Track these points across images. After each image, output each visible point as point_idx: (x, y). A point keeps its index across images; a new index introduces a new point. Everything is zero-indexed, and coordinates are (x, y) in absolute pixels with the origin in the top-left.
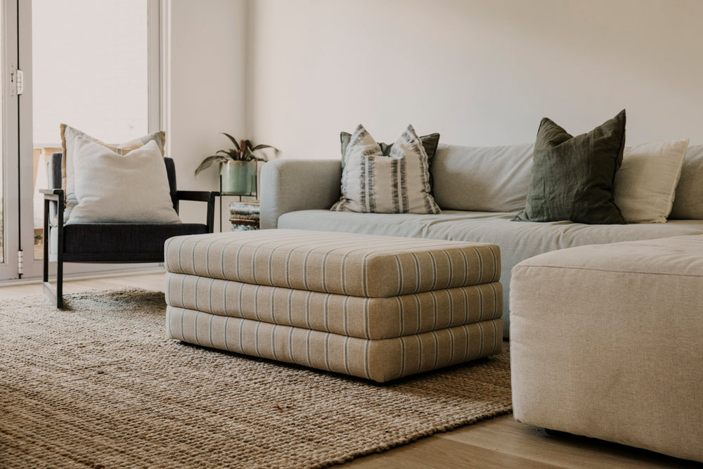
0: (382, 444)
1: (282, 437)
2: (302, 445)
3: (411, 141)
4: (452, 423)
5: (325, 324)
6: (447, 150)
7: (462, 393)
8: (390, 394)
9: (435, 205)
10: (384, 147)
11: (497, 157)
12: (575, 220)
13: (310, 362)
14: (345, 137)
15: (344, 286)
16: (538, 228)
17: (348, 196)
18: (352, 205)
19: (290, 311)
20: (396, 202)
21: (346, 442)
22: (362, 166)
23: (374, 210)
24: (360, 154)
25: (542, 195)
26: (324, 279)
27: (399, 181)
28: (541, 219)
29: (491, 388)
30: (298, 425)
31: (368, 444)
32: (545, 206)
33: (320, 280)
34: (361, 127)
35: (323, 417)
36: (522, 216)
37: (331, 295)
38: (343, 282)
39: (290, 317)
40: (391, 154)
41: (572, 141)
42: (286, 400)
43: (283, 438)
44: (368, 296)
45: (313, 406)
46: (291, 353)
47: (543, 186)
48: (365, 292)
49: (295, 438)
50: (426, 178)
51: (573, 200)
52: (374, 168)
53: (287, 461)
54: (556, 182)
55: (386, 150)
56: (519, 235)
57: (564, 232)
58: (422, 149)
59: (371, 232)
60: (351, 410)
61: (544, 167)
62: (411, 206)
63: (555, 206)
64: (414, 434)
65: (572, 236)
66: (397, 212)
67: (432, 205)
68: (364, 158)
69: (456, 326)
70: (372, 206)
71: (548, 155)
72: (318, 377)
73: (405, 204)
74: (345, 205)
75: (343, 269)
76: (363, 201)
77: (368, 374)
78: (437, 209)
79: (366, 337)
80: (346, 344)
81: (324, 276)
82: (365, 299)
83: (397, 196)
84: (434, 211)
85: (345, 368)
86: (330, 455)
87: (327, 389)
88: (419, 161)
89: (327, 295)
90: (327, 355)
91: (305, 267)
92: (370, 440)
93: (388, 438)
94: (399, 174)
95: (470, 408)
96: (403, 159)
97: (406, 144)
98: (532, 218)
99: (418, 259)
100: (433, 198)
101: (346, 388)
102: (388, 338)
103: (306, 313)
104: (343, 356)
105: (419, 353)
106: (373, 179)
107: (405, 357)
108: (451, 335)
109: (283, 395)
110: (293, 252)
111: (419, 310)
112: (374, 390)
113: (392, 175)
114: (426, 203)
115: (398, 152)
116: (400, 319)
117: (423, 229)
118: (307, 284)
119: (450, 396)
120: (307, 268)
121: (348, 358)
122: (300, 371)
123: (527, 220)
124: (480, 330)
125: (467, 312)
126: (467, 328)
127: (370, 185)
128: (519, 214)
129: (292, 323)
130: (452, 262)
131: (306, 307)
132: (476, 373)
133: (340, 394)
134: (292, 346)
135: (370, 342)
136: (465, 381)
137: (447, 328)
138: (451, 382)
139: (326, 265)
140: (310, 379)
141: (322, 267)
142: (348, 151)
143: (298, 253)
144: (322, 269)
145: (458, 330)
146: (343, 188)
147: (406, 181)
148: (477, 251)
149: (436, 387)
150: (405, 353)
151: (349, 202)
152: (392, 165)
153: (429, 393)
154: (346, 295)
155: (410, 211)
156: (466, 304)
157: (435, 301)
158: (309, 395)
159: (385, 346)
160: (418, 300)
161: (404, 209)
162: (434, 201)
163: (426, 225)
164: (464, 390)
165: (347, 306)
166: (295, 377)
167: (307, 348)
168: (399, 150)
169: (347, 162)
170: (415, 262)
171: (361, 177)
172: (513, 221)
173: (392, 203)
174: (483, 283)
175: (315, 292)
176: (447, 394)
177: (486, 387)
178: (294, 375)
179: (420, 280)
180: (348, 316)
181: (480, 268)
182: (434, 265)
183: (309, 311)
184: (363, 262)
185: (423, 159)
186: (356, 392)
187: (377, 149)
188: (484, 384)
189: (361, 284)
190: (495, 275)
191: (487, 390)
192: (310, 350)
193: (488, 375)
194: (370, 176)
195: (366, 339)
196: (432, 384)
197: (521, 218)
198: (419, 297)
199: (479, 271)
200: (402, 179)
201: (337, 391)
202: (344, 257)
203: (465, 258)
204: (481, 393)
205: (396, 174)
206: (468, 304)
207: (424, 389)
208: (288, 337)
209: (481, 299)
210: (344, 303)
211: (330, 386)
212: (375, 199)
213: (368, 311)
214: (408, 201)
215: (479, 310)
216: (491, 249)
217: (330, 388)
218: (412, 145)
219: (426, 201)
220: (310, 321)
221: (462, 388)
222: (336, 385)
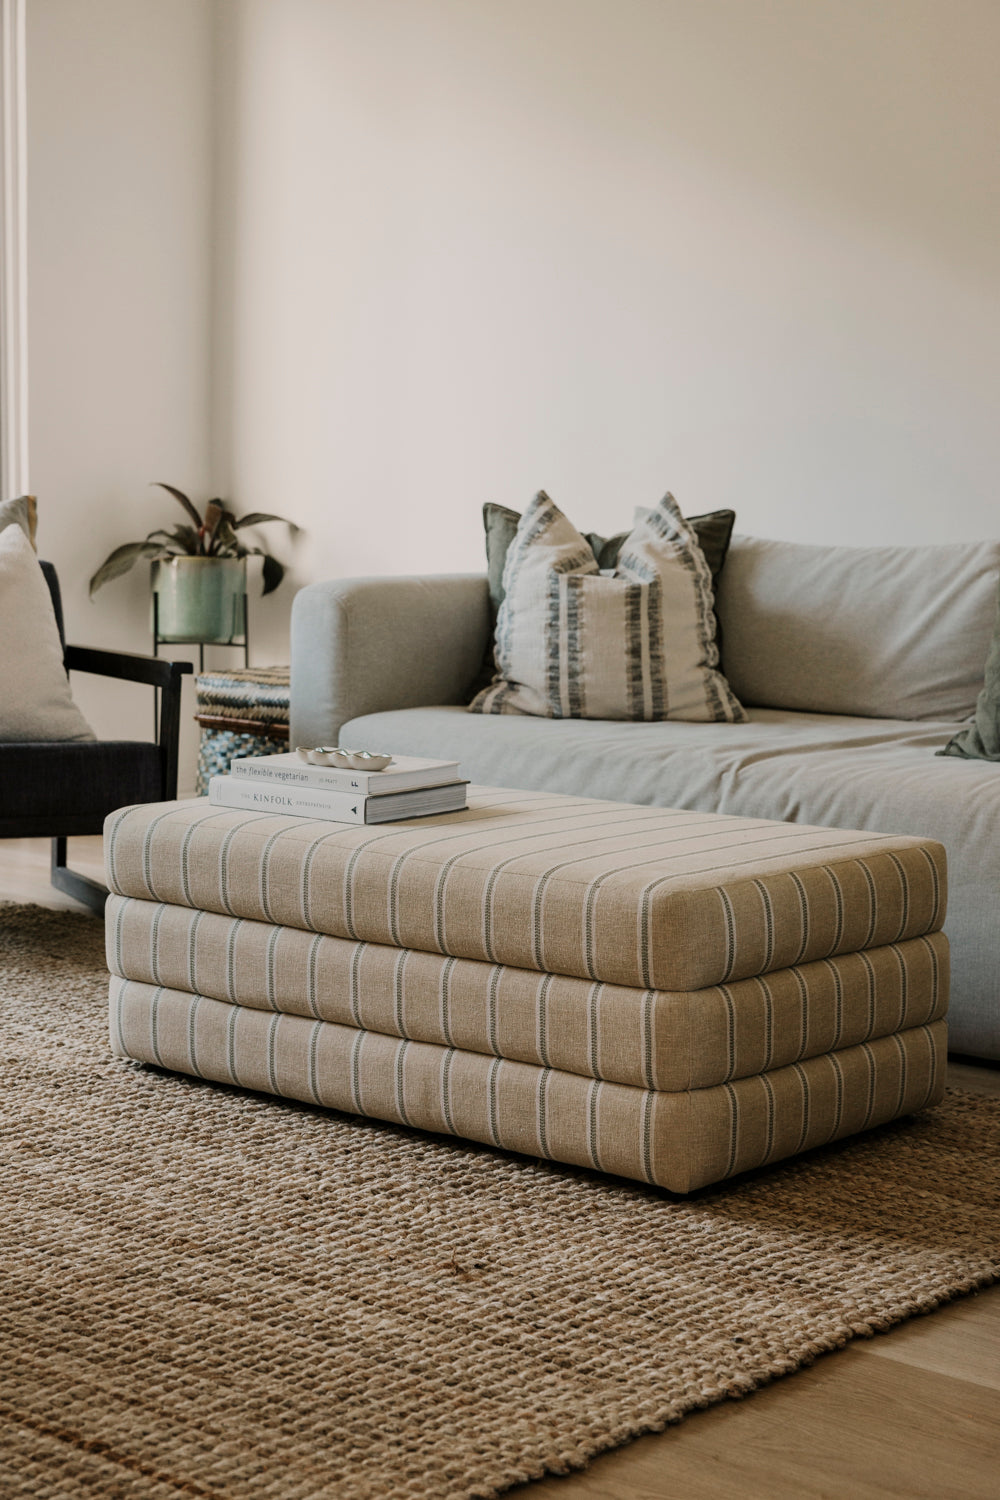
0: (740, 1378)
1: (494, 1355)
2: (549, 1378)
3: (670, 534)
4: (884, 1313)
5: (538, 1047)
6: (755, 552)
7: (879, 1221)
8: (708, 1225)
9: (730, 699)
10: (599, 546)
11: (885, 579)
13: (496, 1136)
14: (501, 520)
15: (590, 959)
17: (514, 675)
18: (525, 698)
19: (445, 1012)
20: (637, 693)
21: (654, 1373)
22: (551, 600)
23: (581, 711)
24: (544, 569)
26: (538, 939)
27: (645, 640)
29: (943, 1206)
30: (521, 1320)
31: (706, 1377)
33: (527, 942)
34: (543, 498)
35: (573, 1296)
36: (968, 745)
37: (553, 979)
38: (589, 950)
39: (446, 1025)
40: (621, 567)
42: (465, 1243)
43: (500, 1360)
44: (653, 985)
45: (535, 1261)
46: (447, 1112)
48: (646, 976)
49: (528, 1360)
50: (710, 631)
52: (582, 605)
53: (533, 1429)
55: (607, 554)
56: (976, 803)
58: (698, 555)
60: (632, 1274)
62: (673, 701)
64: (805, 1346)
66: (638, 717)
67: (723, 697)
68: (557, 581)
69: (846, 1048)
70: (576, 701)
72: (517, 1174)
74: (504, 699)
75: (589, 919)
76: (553, 687)
77: (649, 1171)
78: (735, 710)
79: (646, 1084)
80: (594, 1099)
81: (538, 932)
82: (645, 994)
83: (638, 677)
84: (729, 714)
85: (590, 1153)
86: (629, 1410)
87: (553, 1210)
88: (691, 589)
89: (543, 978)
90: (543, 1122)
92: (706, 1366)
93: (748, 1360)
94: (644, 623)
95: (913, 1268)
96: (654, 585)
97: (661, 543)
98: (994, 751)
99: (767, 892)
100: (726, 681)
101: (597, 1208)
102: (700, 1088)
103: (489, 1018)
104: (584, 1127)
105: (768, 1120)
106: (578, 633)
107: (738, 1132)
108: (838, 1070)
109: (454, 1227)
110: (452, 867)
111: (769, 1017)
112: (664, 1214)
113: (627, 625)
114: (710, 695)
115: (639, 564)
116: (729, 1042)
117: (724, 775)
118: (493, 949)
119: (853, 1231)
120: (492, 911)
121: (598, 1133)
122: (468, 1156)
123: (981, 755)
124: (900, 1053)
125: (872, 1013)
126: (871, 1050)
127: (572, 649)
128: (957, 736)
129: (449, 1040)
130: (842, 895)
131: (489, 1004)
132: (894, 1160)
133: (588, 1224)
134: (450, 1095)
135: (656, 1096)
136: (873, 1183)
137: (828, 1053)
138: (843, 1186)
139: (542, 907)
140: (501, 1179)
141: (533, 909)
142: (511, 559)
143: (467, 870)
144: (533, 916)
145: (852, 1057)
146: (499, 652)
147: (662, 639)
148: (897, 862)
149: (811, 1205)
150: (738, 1122)
151: (518, 691)
152: (629, 600)
153: (802, 1223)
154: (593, 980)
155: (669, 716)
156: (872, 994)
157: (804, 993)
158: (515, 1228)
159: (694, 1107)
160: (766, 991)
161: (657, 710)
162: (728, 689)
163: (730, 766)
164: (880, 1213)
165: (598, 1010)
166: (464, 1174)
167: (489, 1101)
168: (643, 558)
169: (510, 589)
170: (763, 900)
171: (549, 630)
172: (943, 754)
173: (629, 694)
174: (907, 940)
175: (510, 967)
176: (844, 1225)
177: (932, 1204)
178: (458, 1166)
179: (773, 943)
180: (599, 1032)
181: (903, 903)
182: (805, 905)
183: (497, 1015)
184: (641, 905)
185: (701, 583)
186: (625, 1220)
187: (584, 555)
188: (923, 1194)
189: (636, 958)
190: (934, 918)
191: (936, 1214)
192: (498, 1107)
193: (924, 1164)
194: (573, 626)
195: (644, 1088)
196: (800, 1194)
197: (965, 749)
198: (769, 984)
199: (900, 910)
200: (652, 634)
201: (578, 1215)
202: (589, 887)
203: (871, 882)
204: (923, 1220)
205: (636, 622)
206: (875, 992)
207: (784, 1210)
208: (439, 1072)
209: (904, 978)
210: (590, 999)
211: (554, 1199)
212: (583, 685)
213: (653, 1023)
214: (666, 689)
215: (898, 1006)
216: (926, 853)
217: (557, 1206)
218: (674, 545)
219: (709, 689)
220: (497, 1037)
221: (875, 1208)
222: (570, 1197)
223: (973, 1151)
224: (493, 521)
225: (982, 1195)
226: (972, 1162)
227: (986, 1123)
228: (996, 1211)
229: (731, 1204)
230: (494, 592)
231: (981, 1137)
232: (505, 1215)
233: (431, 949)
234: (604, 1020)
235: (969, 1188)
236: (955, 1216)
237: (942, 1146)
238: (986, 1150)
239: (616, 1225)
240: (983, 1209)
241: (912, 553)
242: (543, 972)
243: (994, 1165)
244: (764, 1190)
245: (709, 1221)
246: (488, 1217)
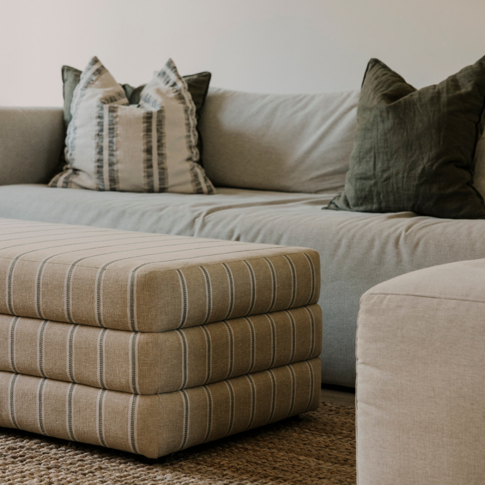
3: (171, 83)
5: (68, 370)
6: (222, 97)
7: (273, 473)
8: (169, 476)
9: (206, 181)
10: (130, 91)
11: (296, 112)
12: (419, 211)
13: (42, 427)
14: (71, 75)
15: (99, 314)
16: (367, 224)
17: (76, 165)
18: (82, 179)
19: (12, 350)
20: (149, 175)
22: (98, 120)
23: (116, 186)
24: (95, 102)
25: (371, 173)
26: (68, 303)
27: (155, 144)
28: (369, 207)
29: (313, 464)
32: (375, 190)
33: (62, 305)
34: (95, 61)
36: (340, 203)
37: (77, 328)
38: (99, 308)
39: (12, 358)
40: (141, 102)
41: (415, 96)
44: (137, 329)
46: (12, 414)
47: (373, 159)
48: (133, 323)
50: (194, 140)
51: (416, 183)
52: (117, 123)
54: (392, 156)
55: (133, 96)
56: (341, 233)
57: (407, 231)
58: (188, 96)
59: (115, 224)
61: (374, 133)
62: (171, 181)
63: (390, 189)
65: (418, 236)
66: (151, 190)
67: (202, 180)
68: (102, 109)
70: (113, 180)
71: (381, 116)
72: (54, 451)
73: (162, 179)
74: (71, 179)
75: (99, 289)
76: (99, 172)
77: (133, 445)
78: (208, 187)
79: (132, 390)
80: (101, 401)
81: (68, 298)
82: (132, 335)
83: (150, 166)
84: (205, 189)
85: (98, 436)
87: (73, 470)
88: (183, 115)
89: (72, 327)
90: (70, 417)
91: (39, 284)
94: (154, 134)
96: (160, 112)
97: (167, 88)
98: (355, 206)
99: (208, 273)
100: (203, 170)
101: (101, 468)
102: (165, 393)
103: (38, 353)
104: (95, 419)
105: (208, 413)
106: (115, 140)
107: (189, 420)
108: (252, 385)
109: (9, 480)
110: (18, 261)
111: (209, 350)
112: (143, 471)
113: (144, 135)
114: (194, 178)
115: (152, 100)
116: (183, 364)
117: (197, 220)
118: (41, 310)
119: (256, 478)
120: (41, 286)
121: (103, 422)
122: (25, 441)
123: (347, 209)
124: (291, 376)
125: (274, 351)
126: (273, 373)
127: (111, 149)
128: (335, 198)
129: (14, 368)
130: (255, 278)
131: (38, 344)
132: (286, 440)
133: (95, 477)
134: (14, 403)
135: (138, 398)
136: (272, 453)
137: (246, 375)
138: (254, 455)
139: (71, 283)
140: (44, 454)
141: (65, 284)
142: (76, 96)
143: (27, 262)
144: (65, 289)
145: (261, 377)
146: (67, 152)
147: (165, 144)
148: (289, 260)
149: (233, 464)
150: (189, 414)
151: (78, 175)
152: (145, 120)
153: (226, 475)
154: (101, 327)
155: (169, 190)
156: (274, 339)
157: (231, 336)
158: (48, 480)
159: (161, 404)
160: (207, 334)
161: (162, 186)
162: (204, 175)
163: (200, 214)
164: (274, 468)
165: (104, 345)
166: (20, 451)
167: (38, 405)
168: (154, 96)
169: (74, 114)
170: (205, 278)
171: (97, 138)
172: (326, 208)
173: (145, 176)
174: (296, 308)
175: (52, 321)
176: (252, 476)
177: (306, 464)
178: (18, 447)
179: (212, 304)
180: (104, 359)
181: (293, 285)
182: (231, 283)
183: (43, 352)
184: (130, 280)
185: (189, 112)
186: (118, 474)
187: (119, 94)
188: (301, 458)
189: (126, 312)
190: (312, 295)
191: (308, 468)
192: (43, 409)
193: (304, 442)
194: (111, 136)
195: (131, 393)
196: (227, 459)
197: (339, 205)
198: (209, 329)
199: (291, 289)
200: (159, 140)
201: (89, 473)
202: (100, 270)
203: (273, 271)
204: (300, 472)
205: (149, 133)
206: (276, 338)
207: (217, 468)
208: (7, 389)
209: (294, 330)
210: (99, 339)
211: (75, 464)
212: (117, 171)
213: (136, 352)
214: (167, 174)
215: (290, 347)
216: (307, 256)
217: (77, 467)
218: (173, 89)
219: (193, 174)
220: (43, 365)
221: (271, 466)
222: (85, 463)
223: (334, 435)
224: (67, 76)
225: (337, 458)
226: (333, 441)
227: (345, 420)
228: (344, 466)
229: (184, 465)
230: (66, 117)
231: (341, 428)
232: (43, 473)
233: (4, 312)
234: (107, 352)
235: (329, 455)
236: (319, 469)
237: (317, 433)
238: (342, 434)
239: (112, 477)
240: (336, 465)
241: (313, 98)
242: (72, 323)
243: (346, 442)
244: (206, 457)
245: (169, 474)
246: (32, 474)
